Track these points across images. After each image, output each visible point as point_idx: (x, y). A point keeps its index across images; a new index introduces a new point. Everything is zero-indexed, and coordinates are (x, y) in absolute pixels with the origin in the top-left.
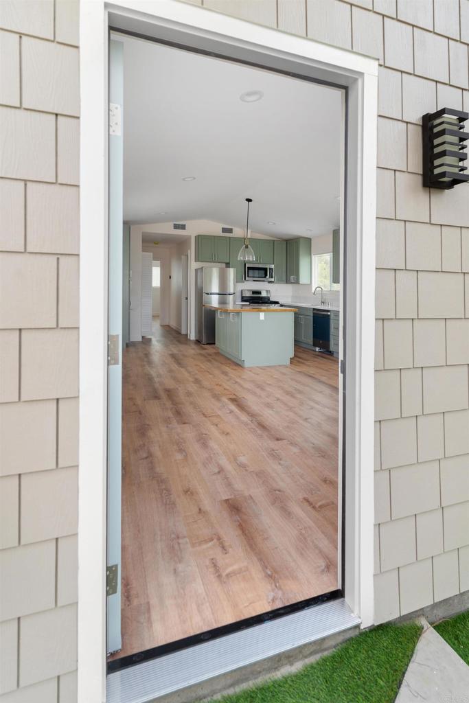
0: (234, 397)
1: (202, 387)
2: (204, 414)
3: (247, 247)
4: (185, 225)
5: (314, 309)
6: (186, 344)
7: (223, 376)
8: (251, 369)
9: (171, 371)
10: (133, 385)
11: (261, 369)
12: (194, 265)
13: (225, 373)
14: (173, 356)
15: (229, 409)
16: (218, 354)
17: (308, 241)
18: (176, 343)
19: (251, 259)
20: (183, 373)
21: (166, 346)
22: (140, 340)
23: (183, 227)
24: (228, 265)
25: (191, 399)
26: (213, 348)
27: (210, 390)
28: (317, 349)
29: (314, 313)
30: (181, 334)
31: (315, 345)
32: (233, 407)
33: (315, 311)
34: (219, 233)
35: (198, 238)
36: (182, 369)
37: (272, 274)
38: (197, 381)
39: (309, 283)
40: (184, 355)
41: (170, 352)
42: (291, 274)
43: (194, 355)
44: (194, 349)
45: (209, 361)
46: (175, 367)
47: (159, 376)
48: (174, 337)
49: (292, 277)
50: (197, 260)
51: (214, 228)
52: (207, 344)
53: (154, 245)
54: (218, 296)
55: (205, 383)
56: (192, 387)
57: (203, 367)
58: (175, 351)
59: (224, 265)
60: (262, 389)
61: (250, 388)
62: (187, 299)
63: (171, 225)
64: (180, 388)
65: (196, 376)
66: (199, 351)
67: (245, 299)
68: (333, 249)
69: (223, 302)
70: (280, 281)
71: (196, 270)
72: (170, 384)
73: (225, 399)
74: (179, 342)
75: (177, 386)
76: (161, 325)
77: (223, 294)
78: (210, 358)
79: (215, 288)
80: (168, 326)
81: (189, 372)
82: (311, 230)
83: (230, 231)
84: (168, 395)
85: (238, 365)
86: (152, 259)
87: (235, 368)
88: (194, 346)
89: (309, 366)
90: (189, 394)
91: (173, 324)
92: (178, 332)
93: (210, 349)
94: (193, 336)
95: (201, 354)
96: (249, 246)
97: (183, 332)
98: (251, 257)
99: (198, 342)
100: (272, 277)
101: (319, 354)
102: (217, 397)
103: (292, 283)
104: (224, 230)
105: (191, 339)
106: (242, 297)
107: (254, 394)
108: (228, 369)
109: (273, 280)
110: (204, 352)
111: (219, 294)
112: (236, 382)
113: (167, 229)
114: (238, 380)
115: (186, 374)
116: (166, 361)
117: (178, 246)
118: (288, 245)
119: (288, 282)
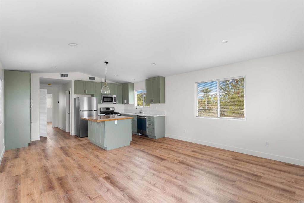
0: (107, 175)
1: (84, 171)
2: (89, 197)
3: (106, 86)
5: (138, 116)
6: (70, 139)
7: (95, 159)
8: (111, 151)
9: (61, 161)
10: (32, 179)
11: (117, 150)
12: (73, 96)
13: (97, 157)
14: (62, 148)
15: (107, 188)
16: (90, 143)
17: (133, 84)
18: (64, 139)
19: (108, 93)
20: (70, 162)
21: (57, 141)
22: (39, 139)
23: (67, 76)
24: (93, 96)
25: (78, 183)
26: (86, 139)
27: (90, 172)
28: (139, 134)
29: (138, 118)
30: (65, 132)
31: (138, 132)
32: (108, 185)
33: (138, 117)
34: (88, 79)
35: (76, 82)
36: (69, 158)
37: (116, 100)
38: (80, 167)
39: (133, 103)
40: (69, 147)
41: (60, 146)
42: (125, 100)
43: (75, 146)
44: (74, 142)
45: (85, 149)
46: (63, 157)
47: (53, 166)
48: (62, 135)
49: (125, 101)
50: (75, 93)
51: (85, 77)
52: (82, 137)
53: (48, 85)
54: (87, 112)
55: (86, 167)
56: (77, 173)
57: (83, 154)
58: (63, 145)
59: (91, 96)
60: (122, 165)
61: (114, 166)
62: (69, 113)
63: (59, 74)
64: (68, 175)
65: (80, 162)
66: (78, 143)
67: (102, 112)
68: (146, 88)
69: (90, 115)
70: (119, 103)
71: (75, 99)
72: (61, 172)
73: (101, 179)
74: (66, 138)
75: (67, 174)
76: (53, 128)
77: (90, 111)
78: (85, 147)
79: (86, 107)
80: (58, 128)
81: (74, 160)
82: (135, 79)
83: (94, 79)
84: (61, 184)
85: (103, 149)
86: (47, 93)
87: (102, 152)
88: (74, 140)
89: (139, 145)
90: (76, 179)
91: (61, 127)
92: (64, 131)
93: (85, 141)
94: (73, 133)
95: (80, 145)
96: (107, 86)
97: (67, 131)
98: (108, 92)
99: (77, 136)
100: (115, 101)
101: (141, 136)
102: (95, 178)
103: (125, 104)
104: (90, 78)
105: (72, 135)
106: (101, 111)
107: (118, 170)
108: (97, 153)
109: (116, 102)
110: (81, 143)
111: (88, 111)
112: (105, 163)
113: (57, 76)
114: (106, 161)
115: (72, 161)
116: (57, 153)
117: (64, 86)
118: (123, 86)
119: (123, 103)
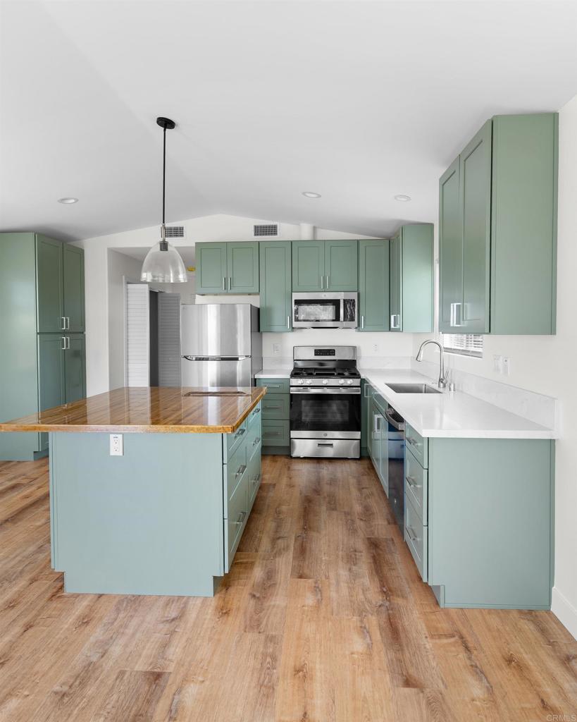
4: (182, 229)
23: (180, 233)
34: (249, 236)
49: (393, 318)
51: (239, 228)
70: (373, 327)
83: (272, 230)
100: (352, 319)
104: (259, 230)
106: (295, 362)
